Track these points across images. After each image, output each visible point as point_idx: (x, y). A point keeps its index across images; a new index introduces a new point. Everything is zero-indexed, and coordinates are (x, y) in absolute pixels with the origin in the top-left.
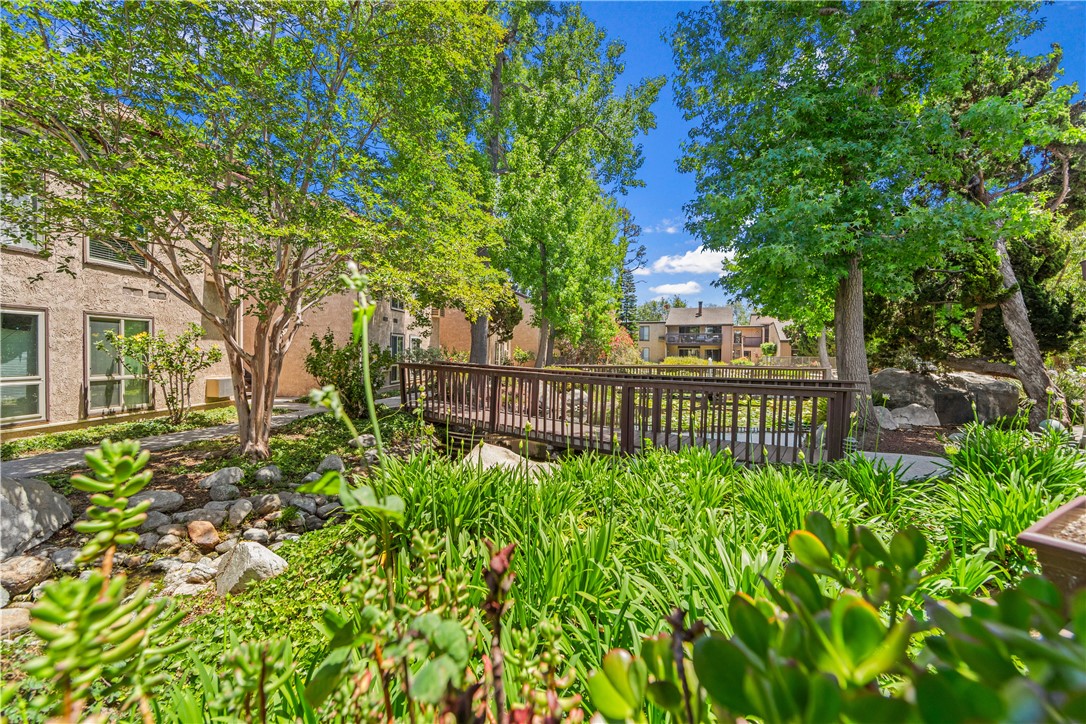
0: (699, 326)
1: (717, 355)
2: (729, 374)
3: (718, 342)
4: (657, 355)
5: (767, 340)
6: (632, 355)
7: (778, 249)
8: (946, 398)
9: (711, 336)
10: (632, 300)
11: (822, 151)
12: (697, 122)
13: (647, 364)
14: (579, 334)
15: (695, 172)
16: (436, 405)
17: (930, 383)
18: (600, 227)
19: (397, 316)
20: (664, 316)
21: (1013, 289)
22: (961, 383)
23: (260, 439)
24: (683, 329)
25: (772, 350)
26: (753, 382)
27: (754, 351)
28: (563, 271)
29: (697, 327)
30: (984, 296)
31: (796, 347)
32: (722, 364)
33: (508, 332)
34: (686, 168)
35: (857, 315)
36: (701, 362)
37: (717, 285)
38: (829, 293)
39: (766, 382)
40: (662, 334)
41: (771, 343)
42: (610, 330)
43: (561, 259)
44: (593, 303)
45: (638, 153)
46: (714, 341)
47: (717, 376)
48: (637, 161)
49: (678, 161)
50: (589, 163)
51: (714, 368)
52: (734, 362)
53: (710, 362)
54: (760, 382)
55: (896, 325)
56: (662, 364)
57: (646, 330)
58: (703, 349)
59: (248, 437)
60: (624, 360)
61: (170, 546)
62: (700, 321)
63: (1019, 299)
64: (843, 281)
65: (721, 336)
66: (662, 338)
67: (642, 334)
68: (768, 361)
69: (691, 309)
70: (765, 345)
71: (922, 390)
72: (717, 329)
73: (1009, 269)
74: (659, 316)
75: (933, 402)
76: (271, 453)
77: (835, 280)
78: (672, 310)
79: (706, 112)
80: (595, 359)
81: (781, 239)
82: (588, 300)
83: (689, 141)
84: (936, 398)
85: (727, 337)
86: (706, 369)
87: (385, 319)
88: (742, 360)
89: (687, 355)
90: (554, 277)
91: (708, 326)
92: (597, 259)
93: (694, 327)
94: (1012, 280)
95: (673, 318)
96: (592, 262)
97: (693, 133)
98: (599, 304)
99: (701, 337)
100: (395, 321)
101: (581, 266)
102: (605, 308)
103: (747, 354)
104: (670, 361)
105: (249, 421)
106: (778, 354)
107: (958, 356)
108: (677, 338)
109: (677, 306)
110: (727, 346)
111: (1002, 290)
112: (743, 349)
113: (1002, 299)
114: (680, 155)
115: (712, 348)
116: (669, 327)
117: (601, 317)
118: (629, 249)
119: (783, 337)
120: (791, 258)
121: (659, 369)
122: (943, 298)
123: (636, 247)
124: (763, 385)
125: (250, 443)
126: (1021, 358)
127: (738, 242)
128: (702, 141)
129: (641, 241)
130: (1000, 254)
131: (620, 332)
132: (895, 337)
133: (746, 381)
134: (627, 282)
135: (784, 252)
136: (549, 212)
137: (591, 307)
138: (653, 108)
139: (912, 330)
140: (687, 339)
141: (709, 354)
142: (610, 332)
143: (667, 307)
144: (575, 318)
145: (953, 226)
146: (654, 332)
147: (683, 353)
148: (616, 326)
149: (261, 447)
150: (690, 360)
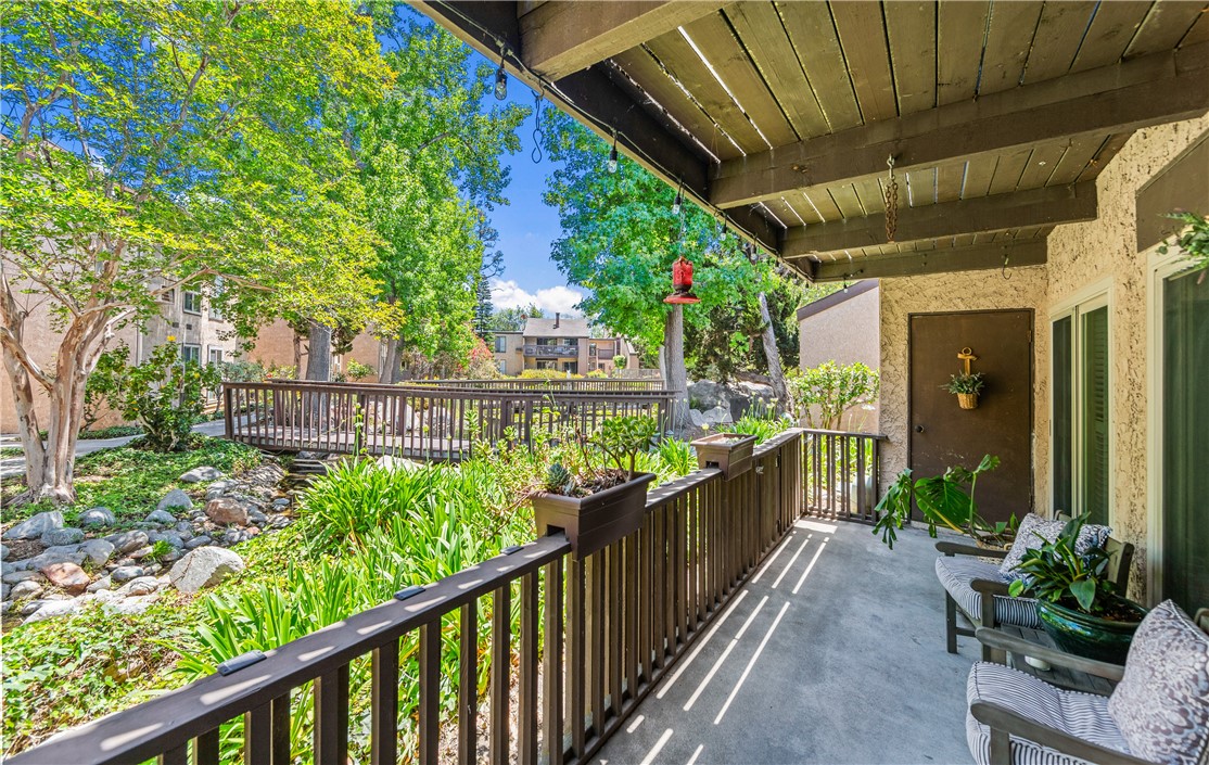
0: (556, 338)
1: (574, 367)
2: (584, 387)
3: (575, 354)
4: (514, 367)
5: (618, 353)
6: (490, 368)
7: (622, 288)
8: (737, 401)
9: (568, 349)
10: (488, 307)
11: (654, 215)
12: (561, 166)
13: (505, 378)
14: (435, 346)
15: (559, 206)
16: (271, 431)
17: (727, 390)
18: (457, 231)
19: (191, 320)
20: (522, 326)
21: (768, 324)
22: (746, 390)
23: (62, 480)
24: (541, 341)
25: (623, 363)
26: (607, 393)
27: (608, 363)
28: (416, 276)
29: (555, 339)
30: (752, 329)
31: (643, 360)
32: (579, 376)
33: (345, 343)
34: (552, 202)
35: (680, 338)
36: (560, 375)
37: (577, 308)
38: (662, 320)
39: (617, 393)
40: (519, 346)
41: (622, 356)
42: (467, 341)
43: (415, 261)
44: (450, 312)
45: (505, 173)
46: (571, 354)
47: (576, 389)
48: (503, 180)
49: (545, 195)
50: (454, 173)
51: (573, 382)
52: (590, 374)
53: (569, 375)
54: (612, 393)
55: (705, 347)
56: (519, 377)
57: (502, 340)
58: (561, 361)
59: (45, 478)
60: (480, 374)
61: (31, 591)
62: (557, 333)
63: (771, 330)
64: (670, 313)
65: (577, 349)
66: (519, 350)
67: (498, 345)
68: (619, 374)
69: (548, 320)
70: (617, 358)
71: (723, 395)
72: (573, 341)
73: (766, 310)
74: (515, 326)
75: (729, 405)
76: (77, 498)
77: (665, 311)
78: (529, 320)
79: (568, 159)
80: (448, 373)
81: (625, 280)
82: (444, 309)
83: (554, 180)
84: (731, 401)
85: (583, 347)
86: (564, 382)
87: (175, 325)
88: (598, 372)
89: (544, 367)
90: (406, 282)
91: (566, 338)
92: (453, 265)
93: (551, 338)
94: (768, 318)
95: (531, 329)
96: (448, 267)
97: (557, 174)
98: (457, 314)
99: (559, 350)
100: (189, 327)
101: (434, 269)
102: (463, 318)
103: (601, 366)
104: (528, 374)
105: (46, 459)
106: (628, 367)
107: (742, 370)
108: (534, 350)
109: (533, 316)
110: (583, 359)
111: (762, 325)
112: (598, 362)
113: (763, 331)
114: (546, 189)
115: (569, 360)
116: (527, 338)
117: (458, 327)
118: (485, 253)
119: (632, 350)
120: (631, 297)
121: (520, 383)
122: (733, 327)
123: (493, 252)
124: (614, 395)
125: (47, 486)
126: (772, 371)
127: (595, 279)
128: (566, 183)
129: (498, 246)
130: (761, 300)
131: (477, 343)
132: (705, 356)
133: (602, 393)
134: (482, 291)
135: (626, 292)
136: (414, 221)
137: (447, 318)
138: (517, 131)
139: (717, 350)
140: (546, 352)
141: (566, 366)
142: (467, 344)
143: (524, 316)
144: (430, 328)
145: (731, 280)
146: (511, 343)
147: (540, 366)
148: (474, 338)
149: (63, 491)
150: (548, 374)
